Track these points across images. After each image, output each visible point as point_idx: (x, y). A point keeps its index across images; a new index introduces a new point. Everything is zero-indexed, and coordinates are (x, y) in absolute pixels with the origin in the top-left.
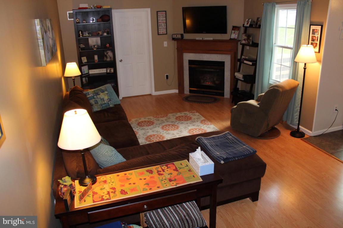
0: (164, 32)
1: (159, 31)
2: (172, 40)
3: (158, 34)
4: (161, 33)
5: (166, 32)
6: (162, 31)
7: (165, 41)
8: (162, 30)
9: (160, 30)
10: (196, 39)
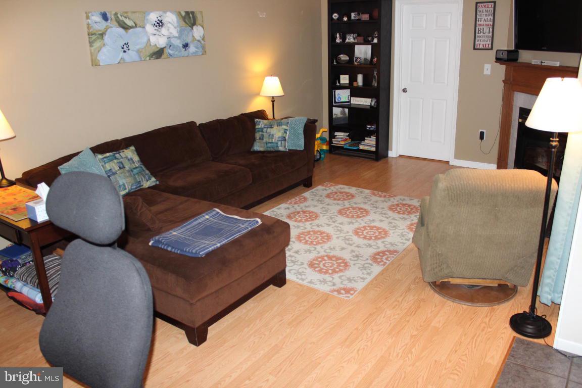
0: (487, 46)
1: (477, 43)
2: (496, 62)
3: (474, 49)
4: (481, 47)
5: (490, 46)
6: (482, 43)
7: (488, 63)
8: (483, 41)
9: (478, 41)
10: (531, 63)
